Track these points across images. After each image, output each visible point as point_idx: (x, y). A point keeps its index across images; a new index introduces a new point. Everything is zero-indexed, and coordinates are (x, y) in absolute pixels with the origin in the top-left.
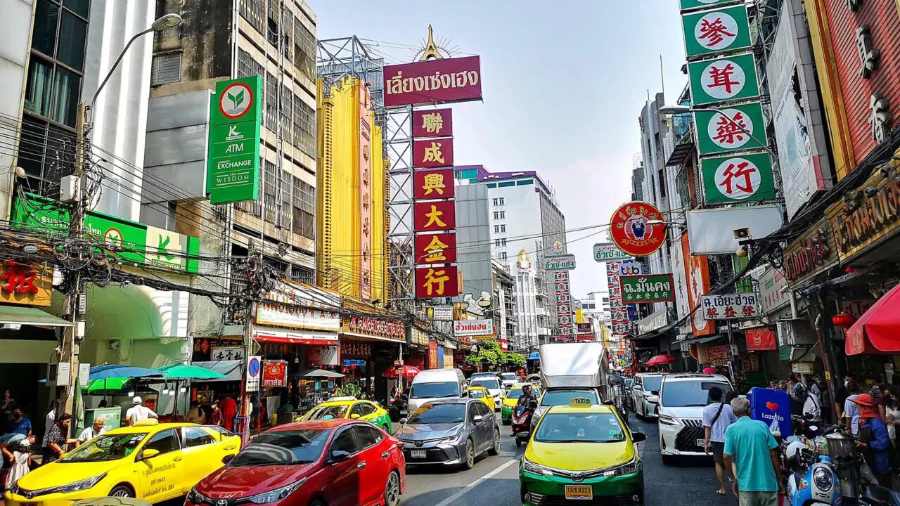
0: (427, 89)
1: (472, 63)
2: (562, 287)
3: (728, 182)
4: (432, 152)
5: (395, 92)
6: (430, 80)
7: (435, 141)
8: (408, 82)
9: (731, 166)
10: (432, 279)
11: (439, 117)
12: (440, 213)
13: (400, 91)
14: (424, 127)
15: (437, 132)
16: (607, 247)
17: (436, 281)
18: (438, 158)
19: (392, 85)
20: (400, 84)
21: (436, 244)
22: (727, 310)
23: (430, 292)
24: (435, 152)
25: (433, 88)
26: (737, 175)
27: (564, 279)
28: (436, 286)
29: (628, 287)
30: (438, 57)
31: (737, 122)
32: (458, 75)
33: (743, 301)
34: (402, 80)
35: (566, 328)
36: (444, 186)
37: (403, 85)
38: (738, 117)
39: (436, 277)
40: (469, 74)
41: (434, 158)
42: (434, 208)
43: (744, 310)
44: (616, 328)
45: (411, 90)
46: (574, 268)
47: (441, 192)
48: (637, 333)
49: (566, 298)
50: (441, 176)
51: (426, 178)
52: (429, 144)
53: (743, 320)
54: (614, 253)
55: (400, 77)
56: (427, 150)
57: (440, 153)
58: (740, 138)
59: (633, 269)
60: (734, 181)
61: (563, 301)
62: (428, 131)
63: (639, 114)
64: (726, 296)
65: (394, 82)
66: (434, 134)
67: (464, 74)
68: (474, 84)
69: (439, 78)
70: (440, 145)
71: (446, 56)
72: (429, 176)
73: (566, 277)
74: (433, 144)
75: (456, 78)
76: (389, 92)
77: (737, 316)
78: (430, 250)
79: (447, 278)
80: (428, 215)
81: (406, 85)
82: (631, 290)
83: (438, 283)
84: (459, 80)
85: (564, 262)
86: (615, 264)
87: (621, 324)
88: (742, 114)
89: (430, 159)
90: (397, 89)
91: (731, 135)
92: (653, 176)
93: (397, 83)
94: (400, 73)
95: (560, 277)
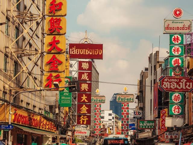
0: (84, 54)
1: (100, 47)
2: (98, 111)
3: (175, 110)
4: (85, 76)
5: (73, 53)
6: (85, 51)
7: (86, 72)
8: (78, 50)
9: (176, 107)
10: (82, 119)
11: (88, 64)
12: (86, 97)
13: (75, 53)
14: (82, 67)
15: (87, 69)
16: (123, 96)
17: (83, 119)
18: (86, 78)
19: (72, 51)
20: (75, 51)
21: (84, 107)
22: (171, 136)
23: (81, 123)
24: (86, 76)
25: (86, 54)
26: (177, 109)
27: (99, 107)
28: (83, 121)
29: (141, 124)
30: (89, 43)
31: (178, 96)
32: (95, 50)
33: (175, 134)
34: (76, 49)
35: (98, 131)
36: (88, 88)
37: (76, 51)
38: (179, 95)
39: (84, 118)
40: (99, 50)
41: (85, 78)
42: (84, 95)
43: (175, 137)
44: (123, 133)
45: (79, 53)
46: (104, 103)
47: (87, 90)
48: (138, 137)
49: (99, 116)
50: (87, 85)
51: (82, 85)
52: (83, 73)
53: (175, 139)
54: (126, 99)
55: (75, 48)
56: (83, 75)
57: (87, 77)
58: (178, 100)
59: (139, 113)
60: (176, 110)
61: (97, 118)
62: (84, 68)
63: (149, 56)
64: (171, 133)
65: (73, 50)
66: (85, 70)
67: (97, 50)
68: (101, 54)
69: (89, 50)
70: (87, 74)
71: (91, 43)
72: (83, 84)
73: (100, 107)
74: (85, 73)
75: (94, 51)
76: (71, 53)
77: (173, 138)
78: (82, 109)
79: (87, 119)
80: (82, 98)
81: (77, 51)
82: (142, 125)
83: (84, 120)
84: (95, 52)
85: (100, 99)
86: (126, 104)
87: (125, 131)
88: (180, 95)
89: (84, 79)
90: (74, 52)
91: (177, 99)
92: (151, 81)
93: (74, 50)
94: (75, 47)
95: (97, 106)
